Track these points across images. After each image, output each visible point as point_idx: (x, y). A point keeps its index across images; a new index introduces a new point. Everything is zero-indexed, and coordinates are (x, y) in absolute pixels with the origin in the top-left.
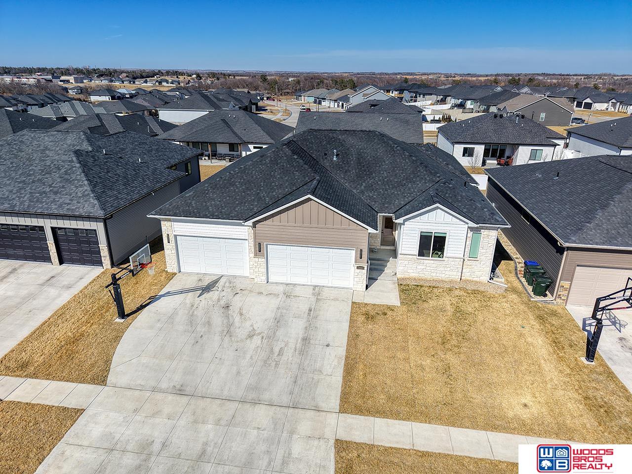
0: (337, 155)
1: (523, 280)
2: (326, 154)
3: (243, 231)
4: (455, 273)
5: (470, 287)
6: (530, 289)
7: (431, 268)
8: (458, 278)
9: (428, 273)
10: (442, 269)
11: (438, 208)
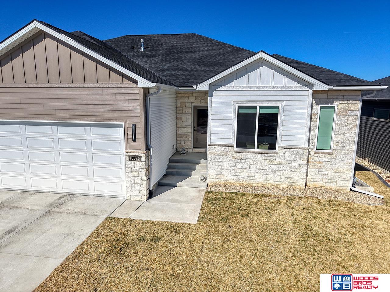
0: (147, 48)
2: (133, 48)
4: (296, 175)
7: (258, 167)
8: (301, 183)
9: (253, 174)
10: (275, 167)
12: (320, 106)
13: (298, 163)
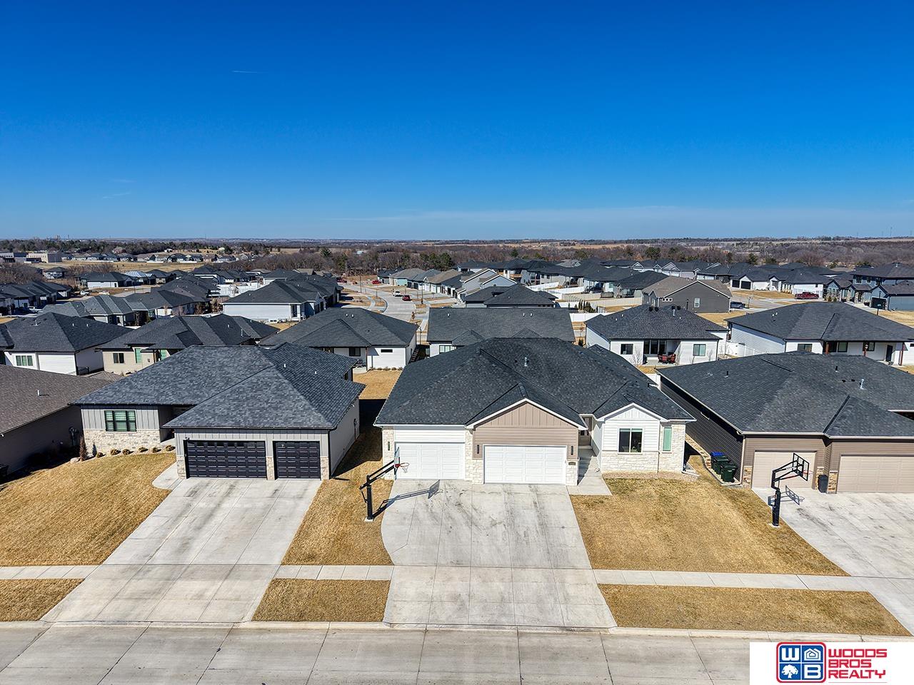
0: (528, 362)
1: (711, 470)
2: (516, 361)
3: (461, 435)
4: (652, 466)
5: (668, 478)
6: (719, 477)
7: (631, 462)
8: (655, 471)
9: (629, 467)
10: (641, 462)
11: (633, 407)
12: (664, 428)
13: (653, 459)
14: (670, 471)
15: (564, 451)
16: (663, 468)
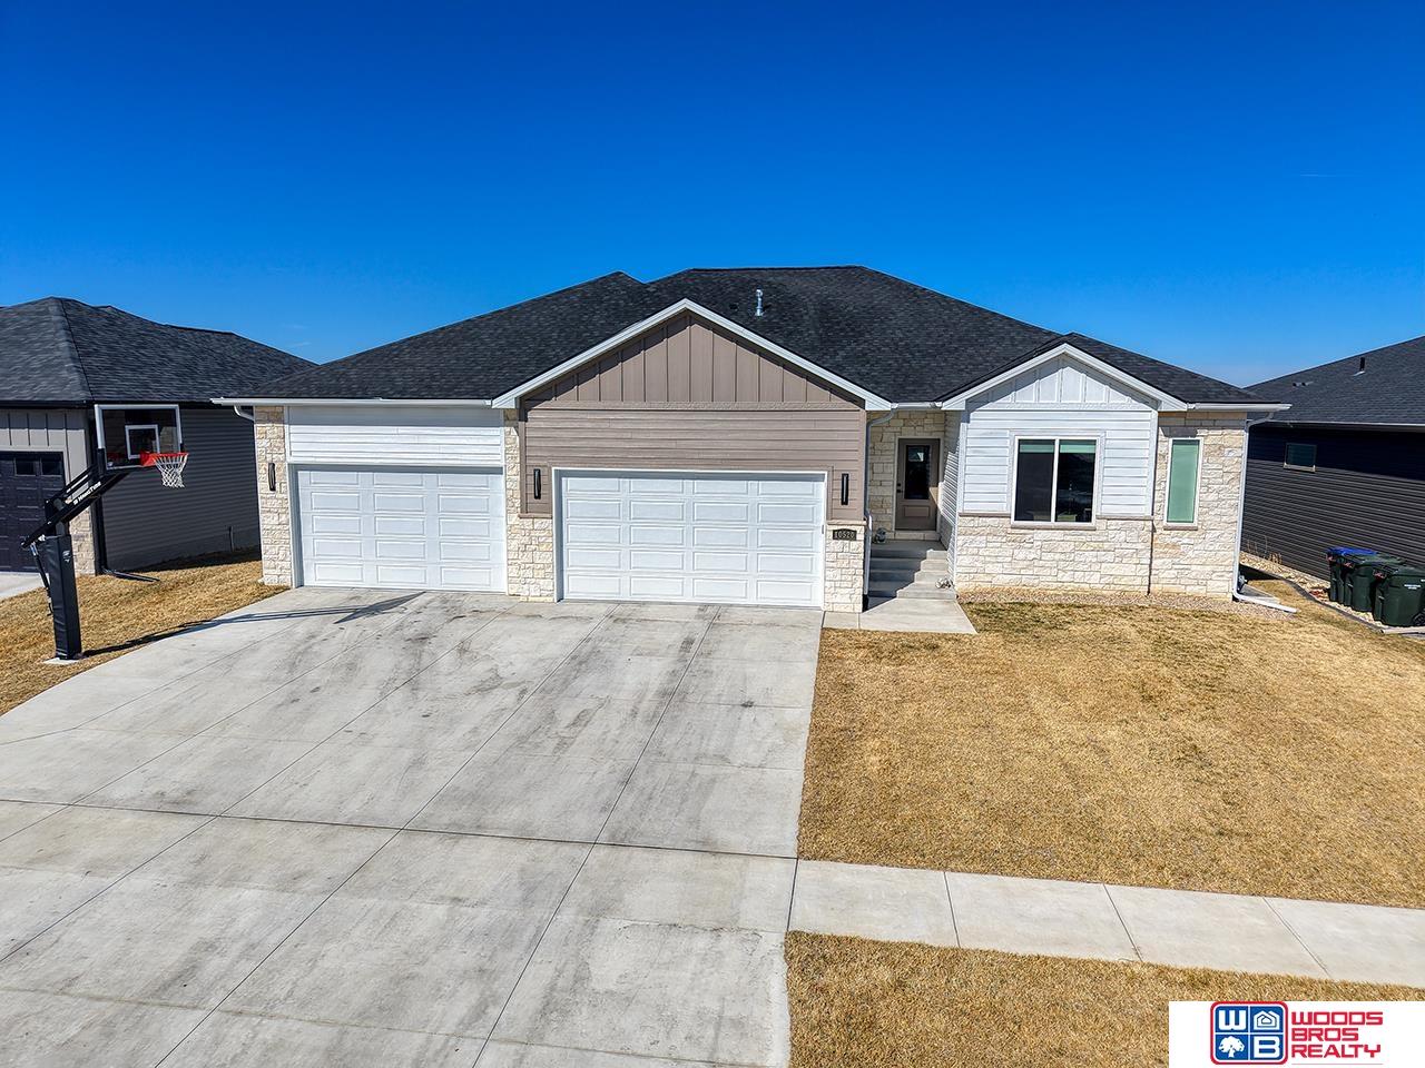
0: (767, 307)
2: (733, 307)
3: (491, 444)
4: (1130, 571)
5: (1187, 606)
7: (1057, 557)
8: (1140, 589)
9: (1048, 571)
11: (1065, 360)
12: (1171, 440)
13: (1134, 546)
14: (1190, 590)
15: (822, 487)
16: (1166, 579)
